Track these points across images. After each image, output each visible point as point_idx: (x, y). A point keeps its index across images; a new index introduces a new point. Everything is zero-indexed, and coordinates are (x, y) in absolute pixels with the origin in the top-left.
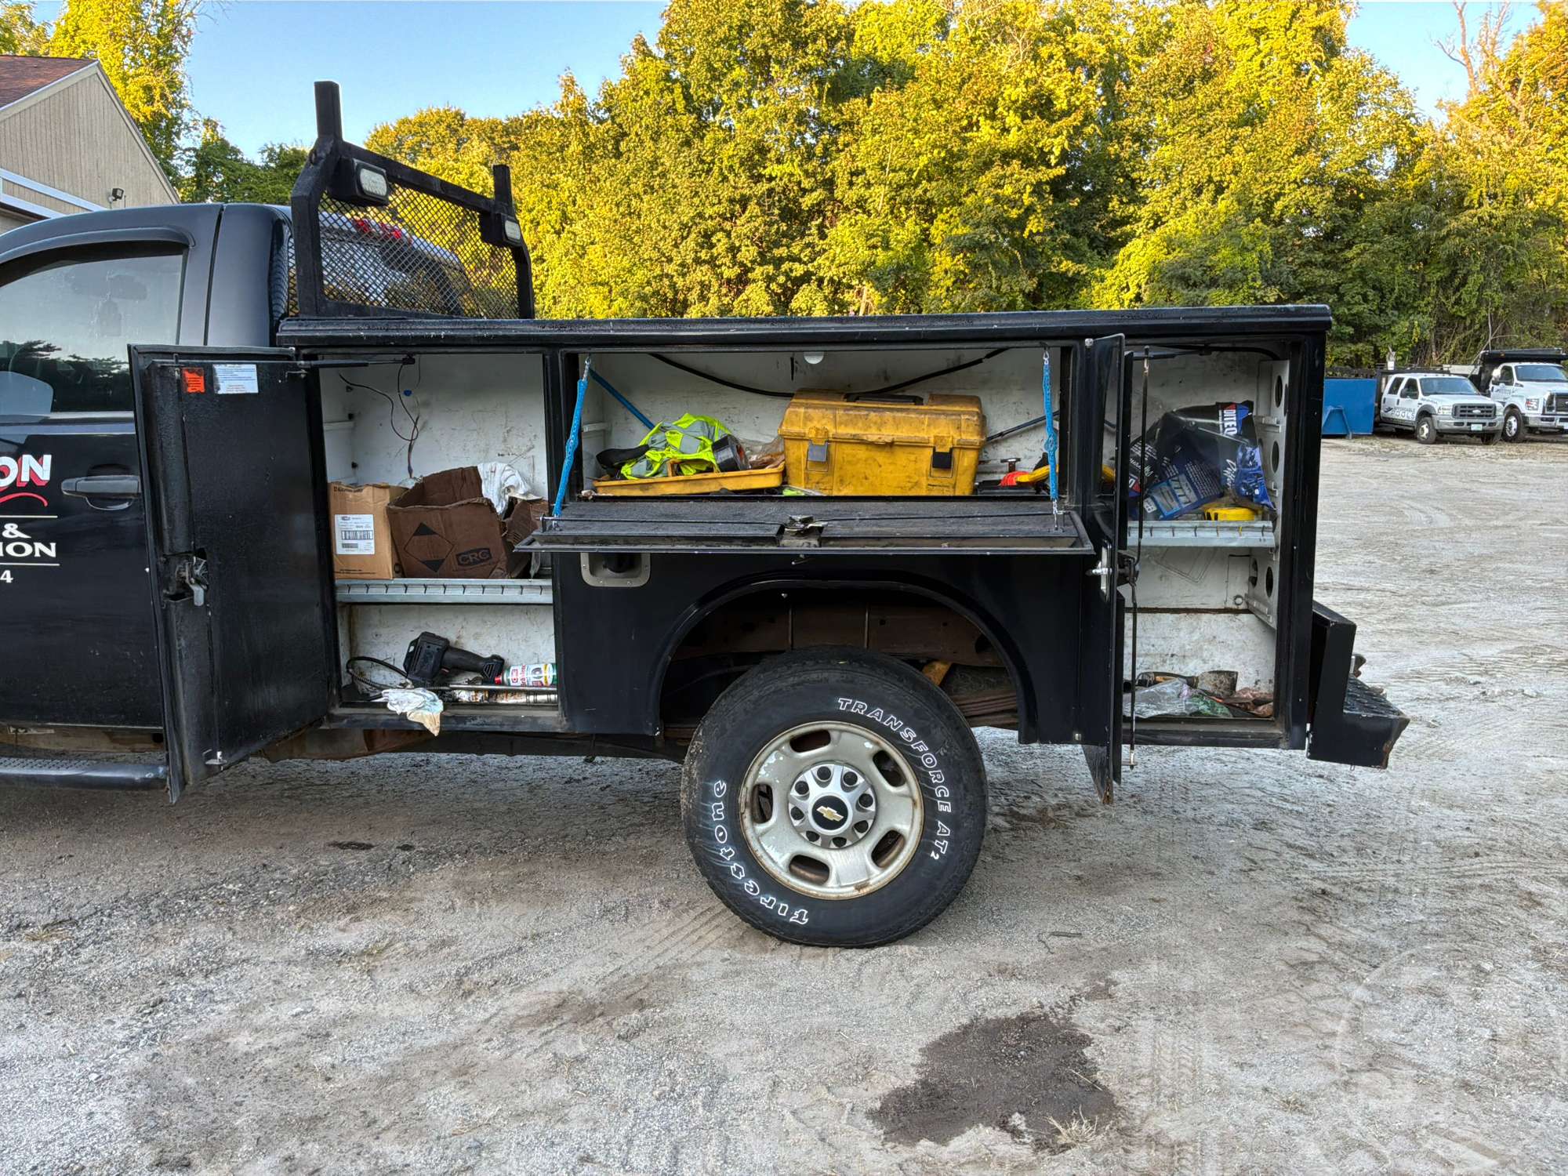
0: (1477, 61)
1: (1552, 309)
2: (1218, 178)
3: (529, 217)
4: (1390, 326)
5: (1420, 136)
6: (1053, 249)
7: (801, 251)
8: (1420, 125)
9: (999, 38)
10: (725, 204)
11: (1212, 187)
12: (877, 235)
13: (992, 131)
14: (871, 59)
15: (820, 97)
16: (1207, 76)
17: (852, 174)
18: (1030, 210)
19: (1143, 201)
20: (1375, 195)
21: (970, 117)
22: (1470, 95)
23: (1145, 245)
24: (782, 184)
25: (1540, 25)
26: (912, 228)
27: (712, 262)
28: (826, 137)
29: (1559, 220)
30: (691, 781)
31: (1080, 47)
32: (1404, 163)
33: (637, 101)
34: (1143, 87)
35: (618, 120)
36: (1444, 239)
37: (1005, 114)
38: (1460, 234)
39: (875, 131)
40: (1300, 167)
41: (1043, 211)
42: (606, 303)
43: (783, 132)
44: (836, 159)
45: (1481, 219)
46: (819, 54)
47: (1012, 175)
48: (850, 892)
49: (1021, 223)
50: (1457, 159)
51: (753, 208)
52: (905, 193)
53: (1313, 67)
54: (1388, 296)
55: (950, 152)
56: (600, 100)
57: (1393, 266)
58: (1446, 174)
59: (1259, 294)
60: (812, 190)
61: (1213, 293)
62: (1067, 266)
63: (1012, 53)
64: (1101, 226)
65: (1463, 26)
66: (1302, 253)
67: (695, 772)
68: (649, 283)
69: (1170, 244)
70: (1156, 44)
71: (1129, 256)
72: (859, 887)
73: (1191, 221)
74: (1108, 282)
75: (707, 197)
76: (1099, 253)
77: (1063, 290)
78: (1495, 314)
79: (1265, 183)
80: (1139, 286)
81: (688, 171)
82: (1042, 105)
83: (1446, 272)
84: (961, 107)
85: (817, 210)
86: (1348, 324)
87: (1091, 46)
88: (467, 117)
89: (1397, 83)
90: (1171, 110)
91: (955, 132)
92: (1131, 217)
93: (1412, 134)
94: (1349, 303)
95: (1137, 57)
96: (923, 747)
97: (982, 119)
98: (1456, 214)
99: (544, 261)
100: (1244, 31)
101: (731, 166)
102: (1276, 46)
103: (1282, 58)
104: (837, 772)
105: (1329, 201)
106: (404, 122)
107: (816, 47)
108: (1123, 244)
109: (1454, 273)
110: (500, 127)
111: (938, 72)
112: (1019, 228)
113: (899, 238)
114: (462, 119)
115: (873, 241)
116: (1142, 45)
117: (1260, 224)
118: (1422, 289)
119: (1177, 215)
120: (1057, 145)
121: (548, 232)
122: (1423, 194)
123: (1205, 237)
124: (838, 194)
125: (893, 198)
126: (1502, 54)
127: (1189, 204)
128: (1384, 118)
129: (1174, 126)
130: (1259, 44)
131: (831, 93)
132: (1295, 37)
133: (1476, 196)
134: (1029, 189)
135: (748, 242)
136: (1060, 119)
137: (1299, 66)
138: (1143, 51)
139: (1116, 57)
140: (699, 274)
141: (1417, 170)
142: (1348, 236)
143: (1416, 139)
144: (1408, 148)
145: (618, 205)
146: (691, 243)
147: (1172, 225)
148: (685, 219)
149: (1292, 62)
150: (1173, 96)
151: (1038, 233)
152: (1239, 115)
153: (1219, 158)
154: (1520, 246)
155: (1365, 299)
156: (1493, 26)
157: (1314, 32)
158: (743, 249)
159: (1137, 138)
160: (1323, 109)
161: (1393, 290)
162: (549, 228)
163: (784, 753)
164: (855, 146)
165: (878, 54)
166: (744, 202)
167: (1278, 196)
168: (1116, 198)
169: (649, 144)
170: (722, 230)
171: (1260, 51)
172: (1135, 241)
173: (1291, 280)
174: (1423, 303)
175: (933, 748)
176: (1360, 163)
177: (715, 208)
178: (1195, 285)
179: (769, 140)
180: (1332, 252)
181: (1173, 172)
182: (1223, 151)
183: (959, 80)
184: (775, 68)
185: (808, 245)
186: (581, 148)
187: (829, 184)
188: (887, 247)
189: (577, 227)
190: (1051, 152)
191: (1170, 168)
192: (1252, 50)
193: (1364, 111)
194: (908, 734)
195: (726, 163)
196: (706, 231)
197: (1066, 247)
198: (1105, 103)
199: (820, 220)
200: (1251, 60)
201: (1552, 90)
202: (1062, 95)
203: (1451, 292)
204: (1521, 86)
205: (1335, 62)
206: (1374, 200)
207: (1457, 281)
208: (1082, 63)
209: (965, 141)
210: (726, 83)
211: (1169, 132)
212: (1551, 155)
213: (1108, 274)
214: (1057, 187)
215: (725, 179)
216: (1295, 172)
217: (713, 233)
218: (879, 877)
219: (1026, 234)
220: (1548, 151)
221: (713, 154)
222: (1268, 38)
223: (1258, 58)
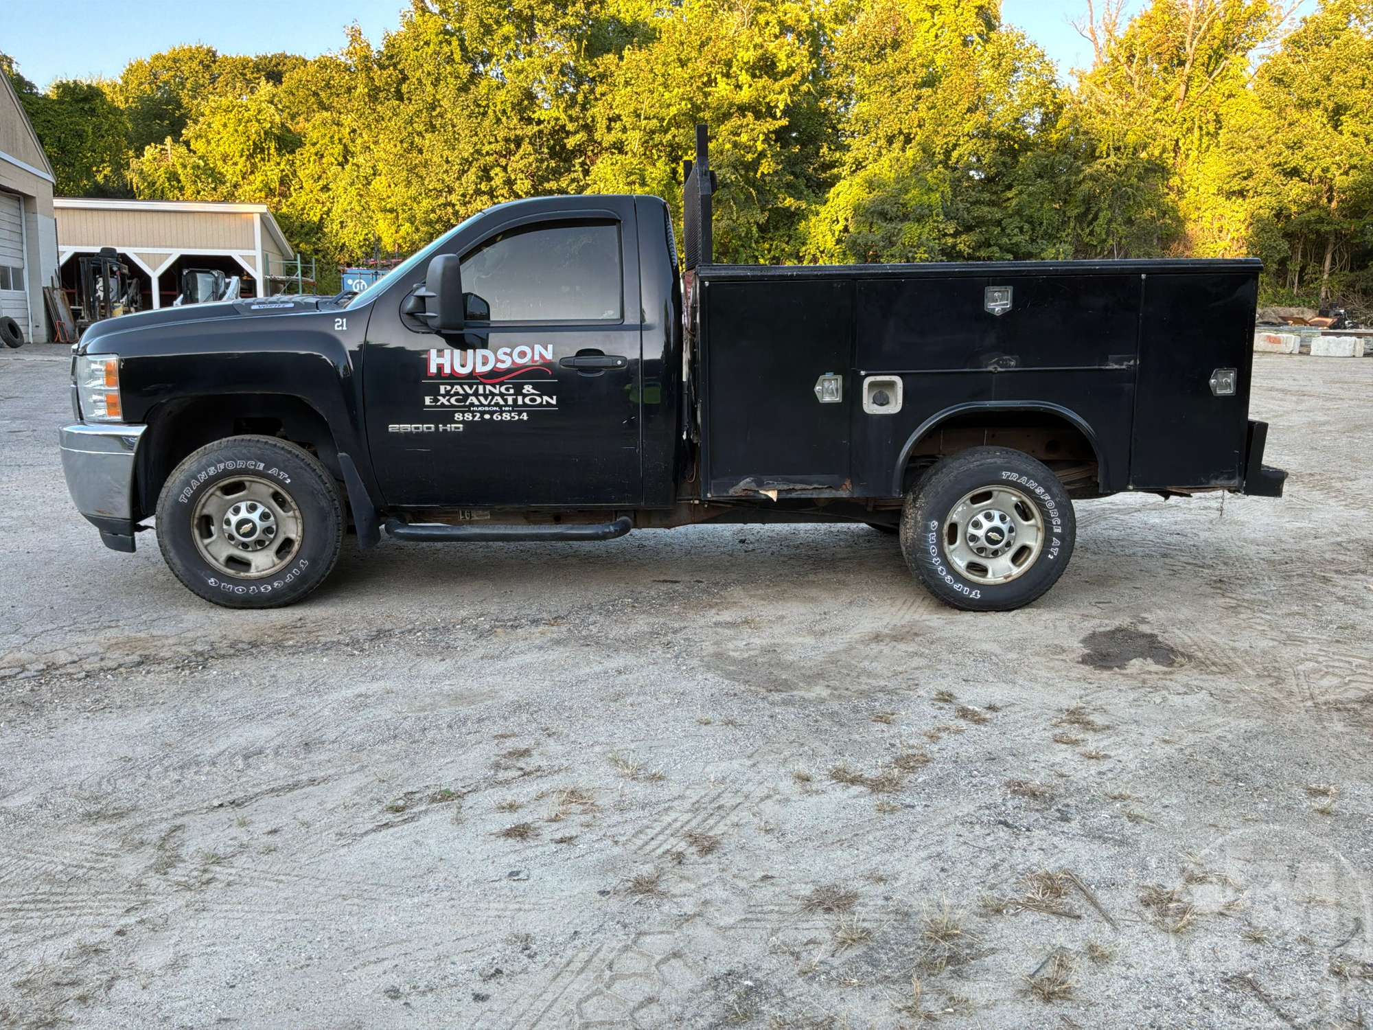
0: (1102, 38)
1: (1159, 239)
2: (907, 131)
3: (313, 150)
4: (1040, 253)
5: (1060, 98)
6: (779, 188)
7: (568, 185)
8: (1059, 90)
9: (726, 7)
10: (502, 143)
11: (902, 137)
12: (635, 173)
13: (728, 87)
14: (615, 20)
15: (579, 51)
16: (896, 45)
17: (610, 120)
18: (762, 155)
19: (847, 148)
20: (1026, 145)
21: (709, 75)
22: (1095, 65)
23: (851, 185)
24: (549, 127)
25: (1150, 11)
26: (663, 168)
27: (491, 193)
28: (586, 87)
29: (1164, 168)
30: (916, 522)
31: (789, 15)
32: (1049, 121)
33: (418, 50)
34: (845, 53)
35: (399, 67)
36: (1080, 183)
37: (739, 73)
38: (1092, 178)
39: (627, 83)
40: (971, 122)
41: (772, 156)
42: (394, 228)
43: (549, 82)
44: (594, 106)
45: (1108, 166)
46: (577, 16)
47: (748, 125)
48: (1001, 580)
49: (755, 165)
50: (1090, 118)
51: (526, 147)
52: (657, 137)
53: (976, 39)
54: (1038, 228)
55: (693, 105)
56: (382, 49)
57: (1042, 204)
58: (1081, 130)
59: (942, 226)
60: (576, 132)
61: (907, 226)
62: (789, 202)
63: (739, 20)
64: (814, 169)
65: (1091, 10)
66: (973, 193)
67: (919, 518)
68: (433, 211)
69: (871, 185)
70: (847, 14)
71: (838, 194)
72: (1006, 578)
73: (886, 166)
74: (822, 216)
75: (485, 136)
76: (813, 192)
77: (786, 222)
78: (1119, 243)
79: (945, 136)
80: (846, 220)
81: (466, 113)
82: (767, 66)
83: (1082, 209)
84: (701, 65)
85: (580, 150)
86: (1008, 251)
87: (797, 15)
88: (219, 54)
89: (1043, 55)
90: (868, 73)
91: (698, 87)
92: (836, 162)
93: (1054, 96)
94: (1009, 235)
95: (832, 25)
96: (1047, 497)
97: (719, 77)
98: (1089, 162)
99: (329, 189)
100: (922, 7)
101: (504, 110)
102: (947, 21)
103: (953, 31)
104: (996, 514)
105: (995, 151)
106: (157, 58)
107: (574, 9)
108: (833, 185)
109: (1088, 210)
110: (251, 64)
111: (681, 36)
112: (753, 170)
113: (653, 176)
114: (214, 55)
115: (632, 178)
116: (836, 15)
117: (942, 170)
118: (1064, 223)
119: (875, 161)
120: (781, 101)
121: (332, 164)
122: (1064, 146)
123: (897, 180)
124: (597, 136)
125: (647, 142)
126: (1121, 33)
127: (884, 152)
128: (1034, 83)
129: (870, 86)
130: (933, 18)
131: (586, 49)
132: (962, 14)
133: (1105, 148)
134: (761, 137)
135: (522, 176)
136: (782, 78)
137: (966, 37)
138: (837, 20)
139: (816, 24)
140: (480, 203)
141: (1059, 126)
142: (1007, 181)
143: (1057, 100)
144: (1051, 107)
145: (401, 142)
146: (471, 176)
147: (871, 169)
148: (466, 155)
149: (961, 35)
150: (870, 61)
151: (769, 174)
152: (922, 78)
153: (907, 114)
154: (1138, 189)
155: (1021, 229)
156: (1113, 11)
157: (976, 10)
158: (519, 182)
159: (840, 95)
160: (986, 73)
161: (1042, 223)
162: (333, 160)
163: (967, 505)
164: (611, 95)
165: (622, 15)
166: (518, 142)
167: (955, 146)
168: (825, 145)
169: (429, 88)
170: (499, 165)
171: (935, 25)
172: (842, 182)
173: (966, 216)
174: (1064, 234)
175: (1053, 498)
176: (1017, 120)
177: (493, 146)
178: (891, 220)
179: (536, 89)
180: (996, 193)
181: (871, 124)
182: (911, 108)
183: (699, 42)
184: (539, 26)
185: (573, 180)
186: (366, 90)
187: (589, 128)
188: (643, 184)
189: (360, 160)
190: (776, 107)
191: (867, 122)
192: (927, 25)
193: (1018, 77)
194: (1040, 490)
195: (499, 107)
196: (485, 166)
197: (789, 186)
198: (815, 66)
199: (583, 158)
200: (928, 32)
201: (1158, 64)
202: (784, 58)
203: (1085, 225)
204: (1136, 60)
205: (993, 35)
206: (1026, 151)
207: (1091, 216)
208: (790, 29)
209: (706, 95)
210: (498, 37)
211: (866, 91)
212: (1157, 115)
213: (822, 209)
214: (781, 136)
215: (498, 121)
216: (968, 127)
217: (492, 168)
218: (1016, 571)
219: (759, 175)
220: (1156, 112)
221: (488, 99)
222: (941, 14)
223: (933, 31)
